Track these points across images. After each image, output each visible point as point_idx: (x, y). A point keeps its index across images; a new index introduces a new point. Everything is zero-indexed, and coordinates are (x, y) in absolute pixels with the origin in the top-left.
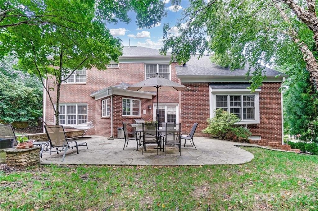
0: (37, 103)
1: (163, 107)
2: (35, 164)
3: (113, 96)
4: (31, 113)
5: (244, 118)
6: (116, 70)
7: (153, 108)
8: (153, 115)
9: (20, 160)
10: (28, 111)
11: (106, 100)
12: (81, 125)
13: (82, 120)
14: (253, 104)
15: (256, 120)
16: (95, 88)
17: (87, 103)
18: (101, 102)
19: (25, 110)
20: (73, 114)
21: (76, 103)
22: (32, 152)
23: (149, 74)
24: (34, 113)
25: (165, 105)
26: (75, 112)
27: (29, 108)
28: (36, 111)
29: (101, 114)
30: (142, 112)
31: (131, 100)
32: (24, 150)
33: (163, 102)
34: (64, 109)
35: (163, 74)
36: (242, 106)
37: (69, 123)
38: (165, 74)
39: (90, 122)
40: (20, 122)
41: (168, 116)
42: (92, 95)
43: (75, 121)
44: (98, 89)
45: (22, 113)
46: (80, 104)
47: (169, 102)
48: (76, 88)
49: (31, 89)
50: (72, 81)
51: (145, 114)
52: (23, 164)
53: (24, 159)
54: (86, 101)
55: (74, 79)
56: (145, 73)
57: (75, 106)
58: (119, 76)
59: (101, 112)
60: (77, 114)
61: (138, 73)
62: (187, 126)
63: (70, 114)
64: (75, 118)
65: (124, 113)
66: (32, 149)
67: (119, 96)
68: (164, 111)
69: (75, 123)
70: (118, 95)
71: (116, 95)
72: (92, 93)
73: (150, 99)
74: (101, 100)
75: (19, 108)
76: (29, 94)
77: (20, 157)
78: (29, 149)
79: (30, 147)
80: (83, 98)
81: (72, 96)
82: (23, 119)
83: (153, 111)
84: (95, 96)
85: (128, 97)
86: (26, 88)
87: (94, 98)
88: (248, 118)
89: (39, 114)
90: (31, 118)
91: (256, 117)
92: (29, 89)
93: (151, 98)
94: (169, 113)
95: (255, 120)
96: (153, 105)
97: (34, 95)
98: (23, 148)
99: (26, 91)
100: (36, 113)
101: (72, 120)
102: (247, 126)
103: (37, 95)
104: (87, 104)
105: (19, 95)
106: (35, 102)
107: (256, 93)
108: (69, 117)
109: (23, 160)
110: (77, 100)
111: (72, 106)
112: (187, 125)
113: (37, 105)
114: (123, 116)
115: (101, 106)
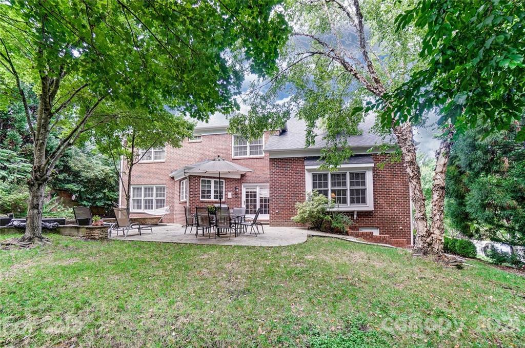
0: (114, 185)
1: (254, 188)
2: (105, 238)
3: (190, 176)
4: (108, 196)
5: (351, 203)
6: (198, 144)
7: (241, 190)
8: (241, 199)
9: (94, 234)
10: (104, 193)
11: (184, 181)
12: (159, 210)
13: (160, 204)
14: (364, 183)
15: (369, 206)
16: (174, 167)
17: (165, 184)
18: (180, 183)
19: (102, 192)
20: (150, 198)
21: (153, 184)
22: (103, 229)
23: (237, 147)
24: (111, 196)
25: (257, 186)
26: (152, 196)
27: (106, 190)
28: (113, 194)
29: (180, 198)
30: (226, 195)
31: (213, 181)
32: (97, 227)
33: (254, 183)
34: (141, 192)
35: (255, 146)
36: (348, 187)
37: (146, 208)
38: (258, 146)
39: (168, 207)
40: (97, 207)
41: (261, 201)
42: (171, 175)
43: (152, 205)
44: (178, 168)
45: (98, 197)
46: (146, 186)
47: (261, 182)
48: (154, 167)
49: (108, 168)
50: (150, 159)
51: (231, 197)
52: (96, 237)
53: (96, 233)
54: (164, 182)
55: (152, 156)
56: (233, 146)
57: (152, 188)
58: (201, 151)
59: (180, 195)
60: (154, 198)
61: (224, 147)
62: (277, 213)
63: (147, 198)
64: (152, 203)
65: (203, 197)
66: (102, 226)
67: (197, 176)
68: (256, 194)
69: (152, 209)
70: (195, 176)
71: (192, 176)
72: (171, 172)
73: (238, 179)
74: (180, 181)
75: (96, 191)
76: (106, 174)
77: (94, 232)
78: (100, 226)
79: (102, 225)
80: (162, 178)
81: (150, 177)
82: (99, 204)
83: (241, 193)
84: (175, 176)
85: (207, 177)
86: (103, 167)
87: (173, 178)
88: (358, 202)
89: (116, 197)
90: (107, 202)
91: (368, 202)
92: (106, 169)
93: (239, 177)
94: (262, 196)
95: (367, 205)
96: (242, 186)
97: (111, 175)
98: (97, 225)
99: (103, 171)
100: (112, 196)
101: (148, 204)
102: (356, 213)
103: (114, 175)
104: (165, 186)
105: (96, 176)
106: (112, 183)
107: (368, 168)
108: (146, 201)
109: (96, 235)
110: (155, 181)
111: (149, 188)
112: (277, 211)
113: (114, 186)
114: (201, 199)
115: (180, 188)
